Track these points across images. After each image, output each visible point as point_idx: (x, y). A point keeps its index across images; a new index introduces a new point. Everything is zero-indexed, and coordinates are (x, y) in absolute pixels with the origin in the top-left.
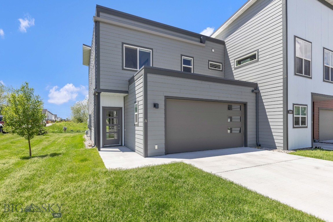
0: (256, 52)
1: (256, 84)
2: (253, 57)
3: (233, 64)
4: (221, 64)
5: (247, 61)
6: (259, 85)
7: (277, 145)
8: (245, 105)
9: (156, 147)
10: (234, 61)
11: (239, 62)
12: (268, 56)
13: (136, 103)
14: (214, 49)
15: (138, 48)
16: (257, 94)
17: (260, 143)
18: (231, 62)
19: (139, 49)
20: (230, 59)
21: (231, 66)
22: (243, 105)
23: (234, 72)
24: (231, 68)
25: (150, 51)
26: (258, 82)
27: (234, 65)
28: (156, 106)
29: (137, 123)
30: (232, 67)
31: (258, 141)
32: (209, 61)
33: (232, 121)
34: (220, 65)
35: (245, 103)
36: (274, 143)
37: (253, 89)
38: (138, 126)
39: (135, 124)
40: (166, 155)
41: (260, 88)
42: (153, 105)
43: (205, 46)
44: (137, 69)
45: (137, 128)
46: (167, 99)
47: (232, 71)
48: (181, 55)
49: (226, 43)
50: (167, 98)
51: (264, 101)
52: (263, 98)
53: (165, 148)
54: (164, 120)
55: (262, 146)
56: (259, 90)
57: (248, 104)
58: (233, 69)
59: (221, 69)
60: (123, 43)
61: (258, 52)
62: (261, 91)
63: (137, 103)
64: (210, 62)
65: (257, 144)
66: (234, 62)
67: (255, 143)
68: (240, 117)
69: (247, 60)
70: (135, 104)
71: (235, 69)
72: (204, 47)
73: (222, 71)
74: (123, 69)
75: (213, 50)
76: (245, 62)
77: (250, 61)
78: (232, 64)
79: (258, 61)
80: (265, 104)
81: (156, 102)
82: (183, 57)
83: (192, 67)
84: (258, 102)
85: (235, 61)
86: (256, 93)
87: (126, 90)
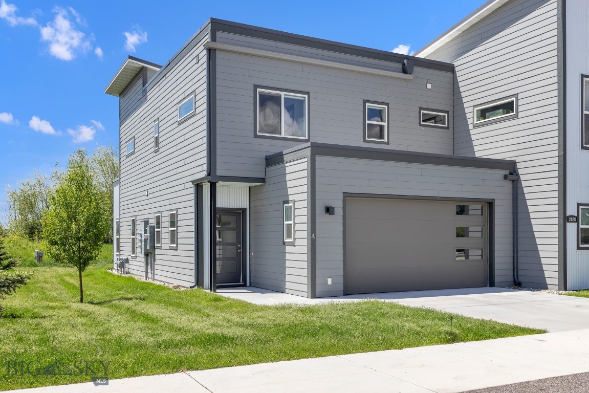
0: (514, 99)
1: (514, 163)
2: (508, 107)
3: (471, 116)
4: (446, 115)
5: (497, 115)
6: (519, 165)
7: (548, 281)
8: (491, 204)
9: (330, 281)
10: (473, 110)
11: (483, 114)
12: (534, 110)
13: (288, 203)
14: (432, 83)
15: (283, 93)
16: (515, 182)
17: (521, 279)
18: (467, 111)
19: (285, 95)
20: (465, 105)
21: (466, 119)
22: (487, 204)
23: (472, 132)
24: (468, 125)
25: (305, 97)
26: (517, 160)
27: (473, 118)
28: (329, 210)
29: (291, 240)
30: (470, 121)
31: (517, 276)
32: (421, 109)
33: (470, 236)
34: (444, 116)
35: (491, 201)
36: (544, 278)
37: (507, 172)
38: (295, 246)
39: (284, 243)
40: (344, 295)
41: (520, 172)
42: (324, 210)
43: (412, 78)
44: (281, 134)
45: (288, 249)
46: (347, 198)
47: (469, 130)
48: (364, 100)
49: (457, 69)
50: (346, 195)
51: (527, 196)
52: (525, 190)
53: (344, 284)
54: (341, 235)
55: (523, 284)
56: (518, 175)
57: (496, 203)
58: (471, 127)
59: (446, 125)
60: (256, 87)
61: (517, 101)
62: (522, 178)
63: (291, 204)
64: (422, 111)
65: (514, 281)
66: (473, 112)
67: (512, 279)
68: (481, 228)
69: (498, 111)
70: (285, 205)
71: (475, 126)
72: (411, 80)
73: (448, 128)
74: (256, 136)
75: (429, 86)
76: (495, 116)
77: (504, 114)
78: (468, 116)
79: (516, 117)
80: (529, 203)
81: (330, 204)
82: (367, 104)
83: (385, 124)
84: (517, 198)
85: (475, 109)
86: (513, 181)
87: (262, 175)
